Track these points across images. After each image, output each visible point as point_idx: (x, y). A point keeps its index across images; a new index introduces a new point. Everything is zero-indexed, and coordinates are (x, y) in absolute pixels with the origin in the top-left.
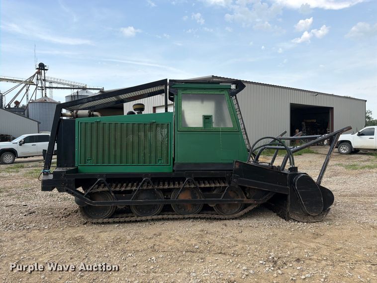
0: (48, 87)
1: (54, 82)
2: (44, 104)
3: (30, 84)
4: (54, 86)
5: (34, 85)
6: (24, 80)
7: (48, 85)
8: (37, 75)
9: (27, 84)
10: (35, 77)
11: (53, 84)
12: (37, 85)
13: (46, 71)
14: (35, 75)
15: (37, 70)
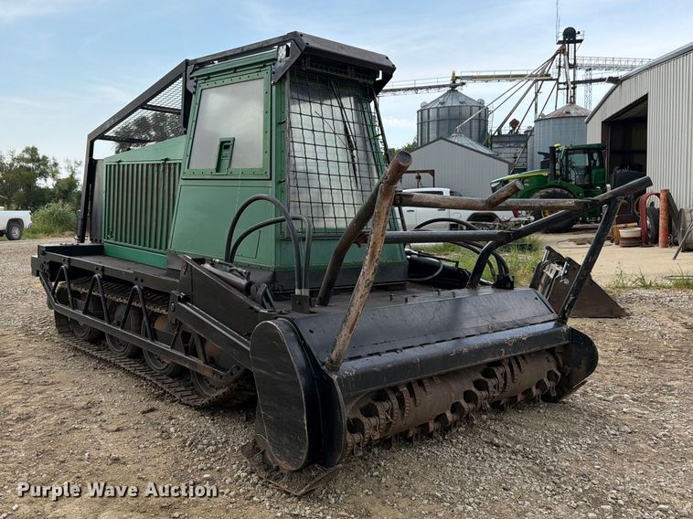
0: (579, 82)
1: (596, 67)
2: (564, 121)
3: (543, 80)
4: (594, 77)
5: (552, 80)
6: (529, 73)
7: (581, 75)
8: (558, 56)
9: (537, 81)
10: (555, 63)
11: (593, 72)
12: (557, 80)
13: (577, 45)
14: (554, 57)
15: (560, 45)
